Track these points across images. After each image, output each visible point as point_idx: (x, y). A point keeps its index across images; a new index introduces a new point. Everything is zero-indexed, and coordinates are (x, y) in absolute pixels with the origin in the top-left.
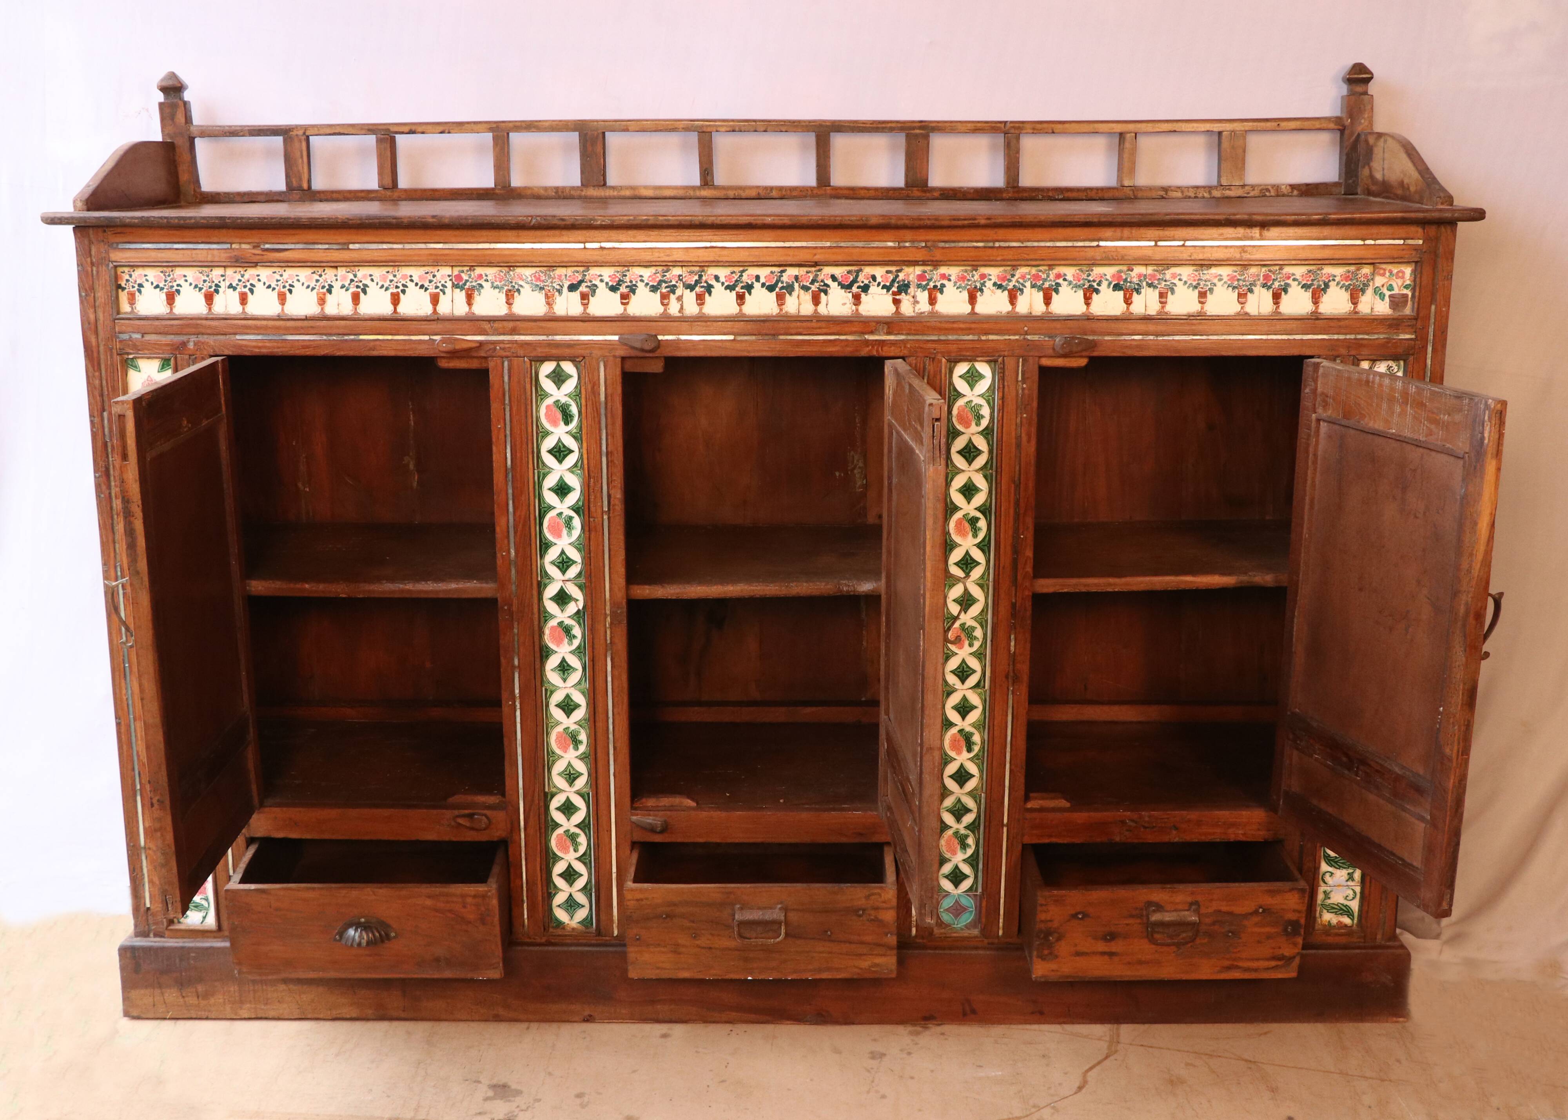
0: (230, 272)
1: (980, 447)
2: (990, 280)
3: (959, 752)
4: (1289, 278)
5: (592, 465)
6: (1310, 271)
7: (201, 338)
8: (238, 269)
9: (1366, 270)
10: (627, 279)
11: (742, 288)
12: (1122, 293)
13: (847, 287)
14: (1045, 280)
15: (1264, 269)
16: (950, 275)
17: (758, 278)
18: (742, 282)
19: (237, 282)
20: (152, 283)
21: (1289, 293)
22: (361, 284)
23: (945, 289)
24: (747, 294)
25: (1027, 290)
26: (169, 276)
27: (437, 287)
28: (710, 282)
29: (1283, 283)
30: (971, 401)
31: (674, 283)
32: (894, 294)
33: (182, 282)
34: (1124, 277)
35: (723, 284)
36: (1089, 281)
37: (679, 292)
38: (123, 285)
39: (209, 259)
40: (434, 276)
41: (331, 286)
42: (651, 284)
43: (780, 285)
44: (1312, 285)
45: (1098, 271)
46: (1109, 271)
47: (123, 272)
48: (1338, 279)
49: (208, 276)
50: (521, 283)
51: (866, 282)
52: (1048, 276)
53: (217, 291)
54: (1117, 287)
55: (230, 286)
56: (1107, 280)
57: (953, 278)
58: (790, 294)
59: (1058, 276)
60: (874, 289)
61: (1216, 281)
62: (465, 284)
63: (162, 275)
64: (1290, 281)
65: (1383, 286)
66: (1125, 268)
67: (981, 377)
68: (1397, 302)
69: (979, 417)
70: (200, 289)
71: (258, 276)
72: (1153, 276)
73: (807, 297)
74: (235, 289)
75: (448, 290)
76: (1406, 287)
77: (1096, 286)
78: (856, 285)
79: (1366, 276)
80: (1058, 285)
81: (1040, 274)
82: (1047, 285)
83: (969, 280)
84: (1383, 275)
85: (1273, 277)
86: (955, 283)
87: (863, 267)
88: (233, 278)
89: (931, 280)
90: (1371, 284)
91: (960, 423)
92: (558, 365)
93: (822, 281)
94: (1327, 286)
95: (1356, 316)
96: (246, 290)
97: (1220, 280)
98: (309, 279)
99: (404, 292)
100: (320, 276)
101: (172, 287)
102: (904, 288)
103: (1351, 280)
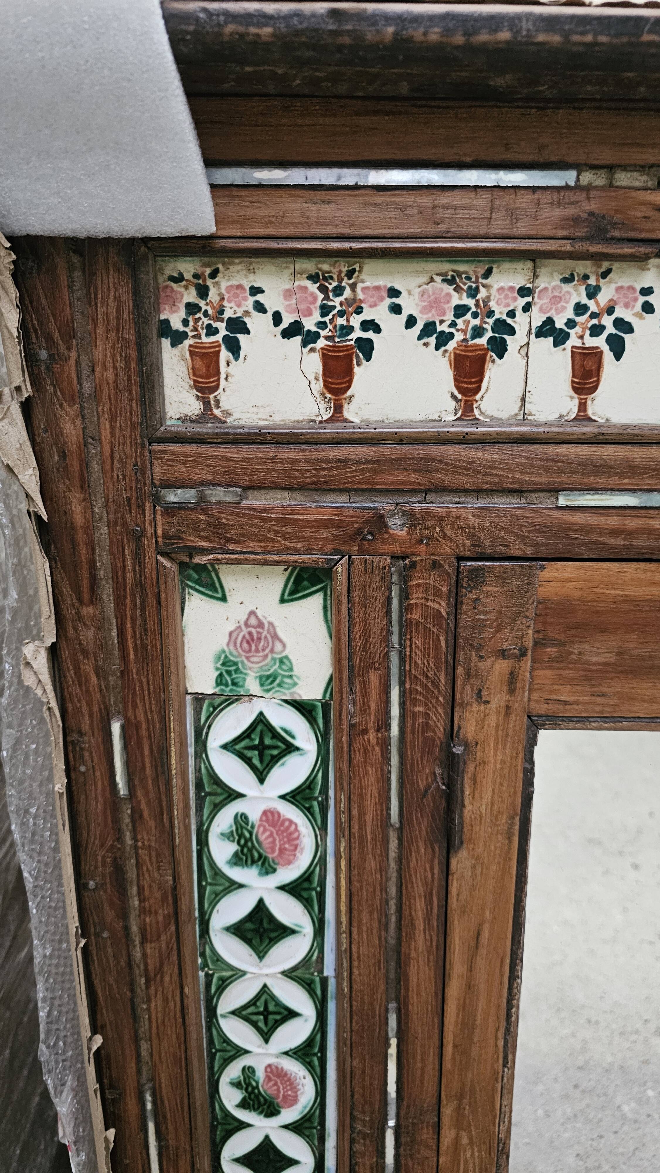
8: (582, 267)
19: (570, 314)
20: (277, 318)
26: (339, 291)
38: (176, 324)
39: (499, 226)
47: (179, 279)
49: (473, 293)
63: (313, 288)
70: (443, 339)
71: (647, 291)
88: (556, 300)
96: (600, 342)
101: (348, 329)
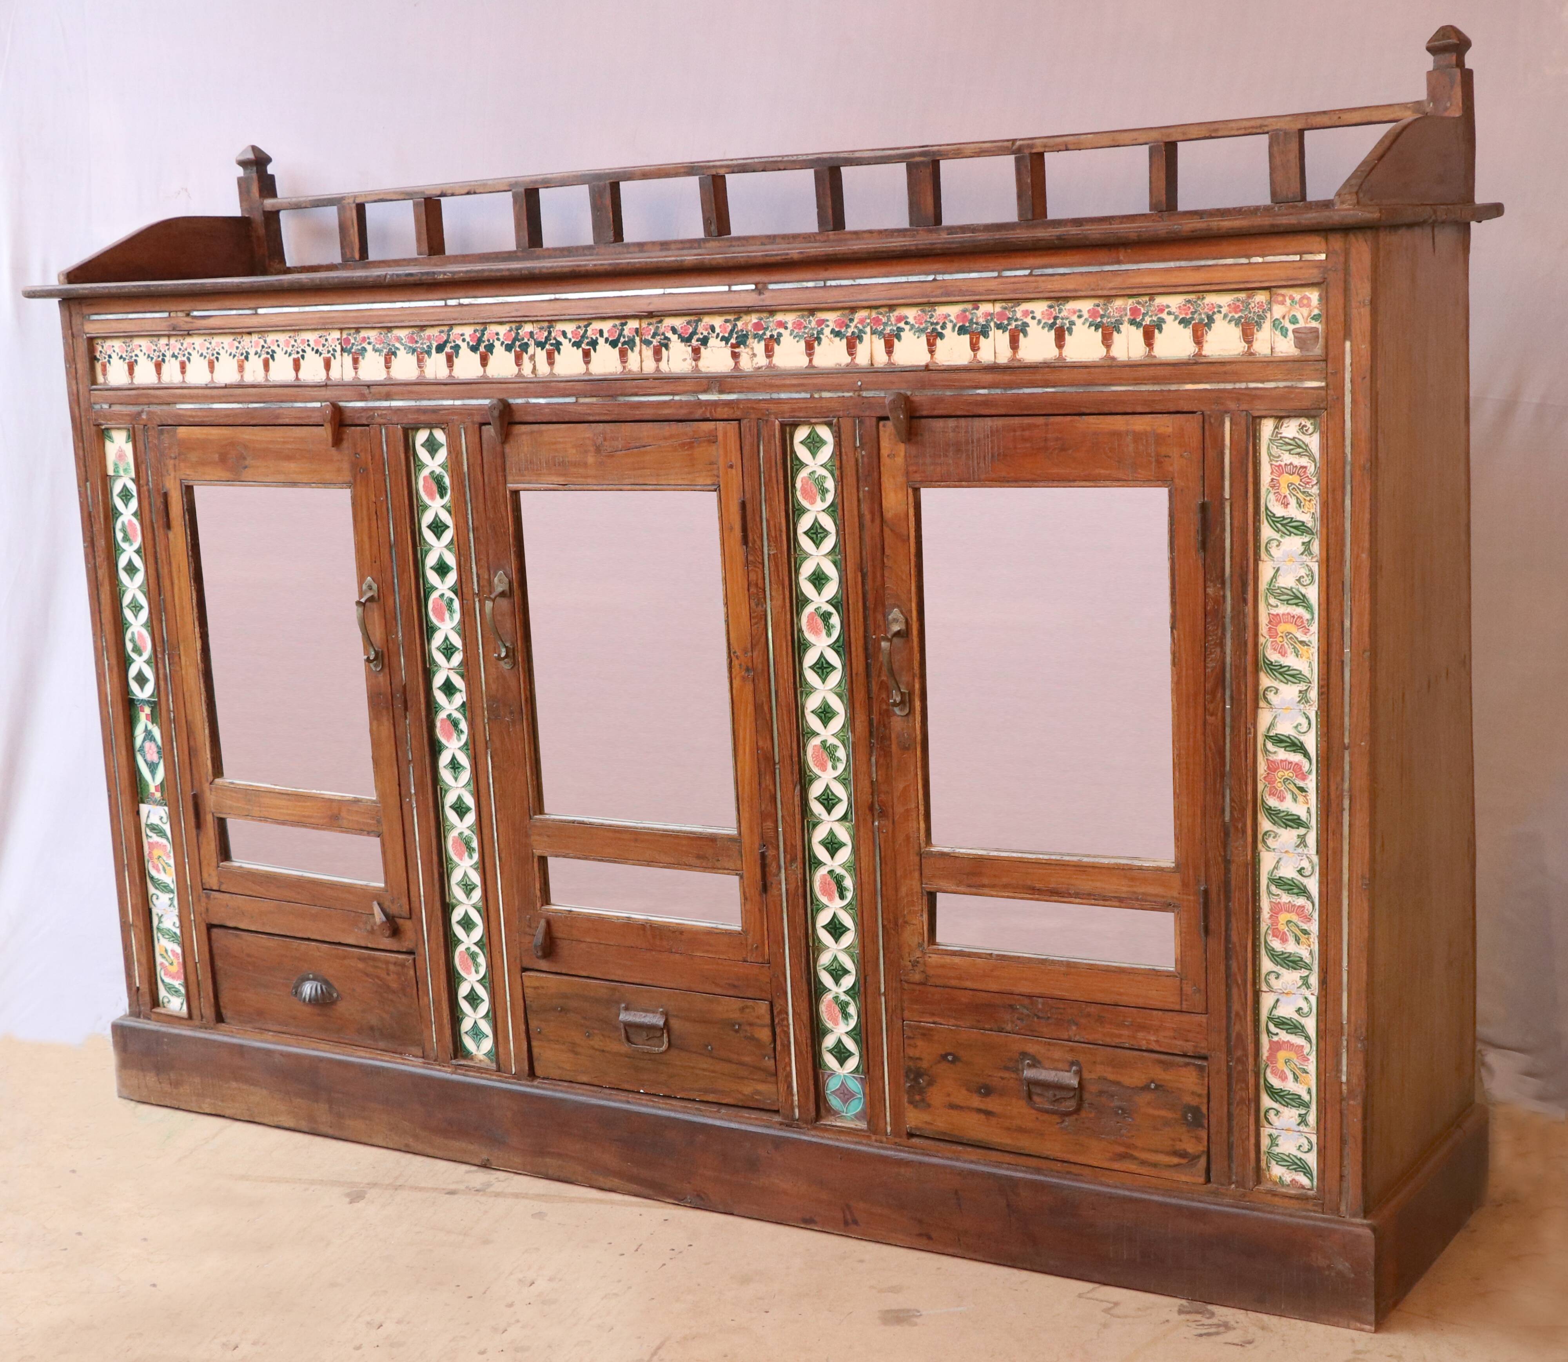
0: (173, 341)
1: (826, 528)
2: (828, 326)
3: (831, 899)
4: (1161, 311)
5: (461, 542)
6: (1189, 301)
7: (153, 408)
8: (179, 338)
9: (1261, 297)
10: (485, 338)
11: (588, 344)
12: (967, 337)
13: (686, 340)
14: (885, 324)
15: (1130, 301)
16: (786, 322)
17: (601, 332)
18: (587, 338)
19: (178, 351)
20: (118, 354)
21: (1163, 331)
22: (270, 351)
23: (781, 339)
24: (592, 351)
25: (866, 337)
26: (129, 346)
27: (329, 352)
28: (558, 339)
29: (1155, 318)
30: (813, 472)
31: (526, 340)
32: (733, 346)
33: (137, 352)
34: (970, 317)
35: (570, 340)
36: (932, 324)
37: (531, 350)
38: (98, 356)
39: (157, 328)
40: (326, 340)
41: (247, 353)
42: (506, 342)
43: (622, 340)
44: (1193, 319)
45: (941, 310)
46: (953, 311)
47: (98, 344)
48: (1224, 310)
49: (157, 345)
50: (397, 345)
51: (705, 333)
52: (889, 320)
53: (163, 360)
54: (962, 330)
55: (174, 356)
56: (951, 321)
57: (790, 326)
58: (632, 350)
59: (900, 319)
60: (713, 342)
61: (1074, 318)
62: (352, 348)
63: (124, 345)
64: (1164, 315)
65: (1284, 317)
66: (969, 306)
67: (823, 442)
68: (1302, 339)
69: (824, 491)
70: (152, 359)
71: (193, 344)
72: (1001, 315)
73: (648, 352)
74: (176, 357)
75: (338, 354)
76: (1315, 318)
77: (940, 330)
78: (695, 337)
79: (1260, 304)
80: (900, 330)
81: (881, 317)
82: (888, 330)
83: (805, 327)
84: (1283, 303)
85: (1143, 311)
86: (792, 331)
87: (701, 317)
88: (174, 347)
89: (767, 329)
90: (1268, 315)
91: (804, 498)
92: (431, 433)
93: (663, 334)
94: (1211, 319)
95: (1251, 358)
96: (185, 359)
97: (1080, 317)
98: (231, 346)
99: (303, 357)
100: (240, 343)
101: (131, 357)
102: (742, 340)
103: (1241, 311)
